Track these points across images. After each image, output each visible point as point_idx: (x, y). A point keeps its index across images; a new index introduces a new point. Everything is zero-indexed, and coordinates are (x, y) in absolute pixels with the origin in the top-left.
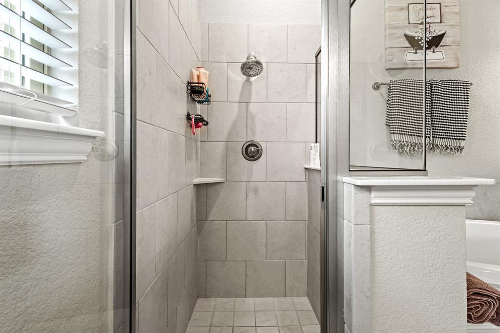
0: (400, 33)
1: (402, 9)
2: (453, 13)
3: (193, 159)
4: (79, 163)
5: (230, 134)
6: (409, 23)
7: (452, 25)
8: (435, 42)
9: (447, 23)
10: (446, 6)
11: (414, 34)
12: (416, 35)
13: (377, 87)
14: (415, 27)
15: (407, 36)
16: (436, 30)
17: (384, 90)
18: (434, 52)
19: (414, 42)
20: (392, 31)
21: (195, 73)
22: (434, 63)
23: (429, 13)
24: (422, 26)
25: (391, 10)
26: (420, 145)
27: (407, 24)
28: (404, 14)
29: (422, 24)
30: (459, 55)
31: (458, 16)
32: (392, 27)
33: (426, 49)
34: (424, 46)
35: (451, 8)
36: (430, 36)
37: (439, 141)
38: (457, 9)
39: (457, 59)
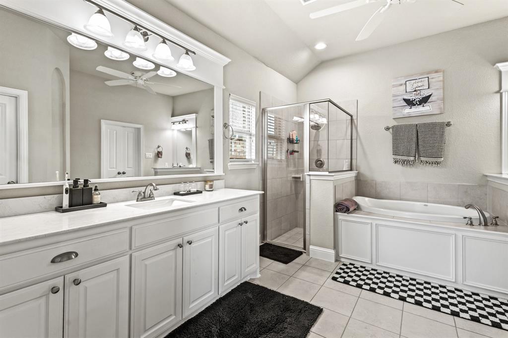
0: (401, 98)
1: (401, 85)
2: (437, 81)
3: (292, 165)
4: (255, 169)
6: (406, 92)
7: (438, 89)
8: (425, 100)
9: (433, 88)
10: (432, 78)
11: (409, 98)
12: (411, 98)
13: (387, 129)
14: (410, 93)
15: (405, 100)
16: (426, 93)
17: (391, 130)
18: (423, 106)
19: (410, 103)
20: (395, 98)
21: (291, 133)
22: (423, 113)
23: (420, 84)
24: (415, 92)
25: (394, 86)
26: (408, 161)
27: (404, 92)
28: (403, 87)
29: (415, 91)
30: (442, 106)
31: (442, 83)
32: (394, 96)
33: (418, 105)
34: (417, 103)
35: (437, 78)
36: (421, 97)
37: (422, 159)
38: (441, 78)
39: (441, 108)
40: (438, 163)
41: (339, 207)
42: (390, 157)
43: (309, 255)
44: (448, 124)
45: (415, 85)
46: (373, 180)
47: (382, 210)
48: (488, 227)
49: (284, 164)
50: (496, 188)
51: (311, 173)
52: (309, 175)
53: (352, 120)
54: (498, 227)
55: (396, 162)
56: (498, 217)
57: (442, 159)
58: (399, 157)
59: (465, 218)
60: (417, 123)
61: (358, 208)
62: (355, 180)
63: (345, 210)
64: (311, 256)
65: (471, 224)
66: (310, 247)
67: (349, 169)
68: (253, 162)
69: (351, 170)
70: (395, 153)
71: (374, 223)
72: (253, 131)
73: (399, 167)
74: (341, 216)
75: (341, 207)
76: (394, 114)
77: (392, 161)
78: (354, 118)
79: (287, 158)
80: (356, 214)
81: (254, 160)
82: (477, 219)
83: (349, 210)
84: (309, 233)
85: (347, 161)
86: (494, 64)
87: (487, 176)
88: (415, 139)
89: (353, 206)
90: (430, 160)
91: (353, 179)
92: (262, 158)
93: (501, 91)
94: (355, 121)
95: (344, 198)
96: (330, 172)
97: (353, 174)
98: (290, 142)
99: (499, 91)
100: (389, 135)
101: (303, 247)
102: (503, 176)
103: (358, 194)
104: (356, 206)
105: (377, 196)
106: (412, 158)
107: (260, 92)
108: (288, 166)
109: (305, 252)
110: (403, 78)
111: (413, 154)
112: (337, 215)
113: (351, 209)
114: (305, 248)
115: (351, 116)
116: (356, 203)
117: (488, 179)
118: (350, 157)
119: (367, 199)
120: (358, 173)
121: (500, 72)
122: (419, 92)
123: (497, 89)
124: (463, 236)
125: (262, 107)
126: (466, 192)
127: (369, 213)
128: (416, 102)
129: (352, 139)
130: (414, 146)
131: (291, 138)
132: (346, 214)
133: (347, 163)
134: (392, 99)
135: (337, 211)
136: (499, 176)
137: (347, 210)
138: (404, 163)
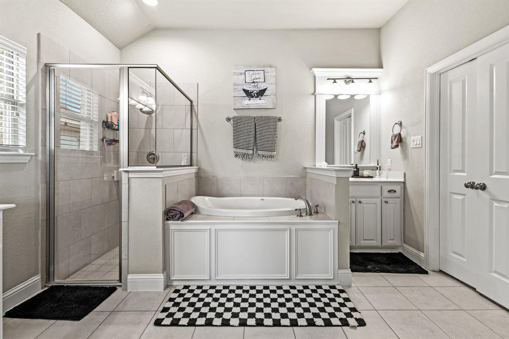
0: (240, 88)
1: (241, 74)
2: (271, 76)
5: (140, 147)
6: (246, 82)
7: (271, 83)
8: (261, 93)
9: (268, 82)
10: (267, 72)
11: (248, 89)
12: (250, 89)
13: (228, 119)
14: (249, 84)
15: (244, 90)
16: (262, 86)
17: (232, 121)
18: (260, 99)
19: (249, 94)
20: (236, 87)
21: (109, 115)
22: (260, 106)
23: (257, 76)
24: (253, 84)
25: (235, 74)
26: (248, 155)
27: (244, 83)
28: (242, 77)
29: (253, 82)
30: (275, 101)
31: (275, 78)
32: (235, 85)
33: (256, 97)
34: (255, 96)
35: (271, 72)
36: (258, 90)
37: (260, 152)
38: (274, 74)
39: (274, 103)
40: (271, 157)
41: (171, 214)
42: (231, 150)
43: (126, 290)
44: (280, 120)
45: (253, 77)
46: (214, 177)
47: (223, 210)
48: (313, 216)
49: (98, 158)
50: (314, 178)
51: (130, 169)
52: (128, 172)
53: (192, 106)
54: (320, 215)
55: (236, 156)
56: (318, 206)
57: (275, 153)
58: (239, 151)
59: (296, 210)
60: (254, 116)
61: (195, 211)
62: (196, 177)
63: (178, 216)
64: (129, 291)
65: (301, 216)
66: (129, 277)
67: (190, 164)
68: (21, 152)
69: (191, 165)
70: (236, 146)
71: (213, 228)
72: (22, 98)
73: (239, 161)
74: (173, 225)
75: (173, 213)
76: (235, 104)
77: (233, 154)
78: (195, 104)
79: (102, 148)
80: (193, 219)
81: (24, 149)
82: (304, 209)
83: (183, 216)
84: (126, 257)
85: (186, 154)
86: (311, 69)
87: (306, 168)
88: (253, 132)
89: (188, 209)
90: (266, 153)
91: (193, 176)
92: (44, 145)
93: (316, 94)
94: (196, 108)
95: (179, 201)
96: (158, 167)
97: (193, 170)
98: (108, 127)
99: (314, 94)
100: (229, 126)
101: (118, 278)
102: (317, 167)
103: (198, 194)
104: (194, 209)
105: (219, 195)
106: (251, 152)
107: (39, 35)
108: (104, 160)
109: (120, 286)
110: (243, 67)
111: (251, 148)
112: (168, 224)
113: (186, 215)
114: (120, 281)
115: (191, 102)
116: (194, 205)
117: (307, 171)
118: (190, 151)
119: (207, 198)
120: (199, 168)
121: (315, 77)
122: (256, 84)
123: (313, 92)
124: (296, 229)
125: (44, 60)
126: (292, 184)
127: (209, 217)
128: (254, 94)
129: (192, 129)
130: (252, 139)
131: (109, 120)
132: (179, 222)
133: (186, 158)
134: (233, 88)
135: (168, 220)
136: (314, 167)
137: (181, 217)
138: (245, 157)
